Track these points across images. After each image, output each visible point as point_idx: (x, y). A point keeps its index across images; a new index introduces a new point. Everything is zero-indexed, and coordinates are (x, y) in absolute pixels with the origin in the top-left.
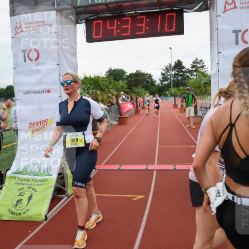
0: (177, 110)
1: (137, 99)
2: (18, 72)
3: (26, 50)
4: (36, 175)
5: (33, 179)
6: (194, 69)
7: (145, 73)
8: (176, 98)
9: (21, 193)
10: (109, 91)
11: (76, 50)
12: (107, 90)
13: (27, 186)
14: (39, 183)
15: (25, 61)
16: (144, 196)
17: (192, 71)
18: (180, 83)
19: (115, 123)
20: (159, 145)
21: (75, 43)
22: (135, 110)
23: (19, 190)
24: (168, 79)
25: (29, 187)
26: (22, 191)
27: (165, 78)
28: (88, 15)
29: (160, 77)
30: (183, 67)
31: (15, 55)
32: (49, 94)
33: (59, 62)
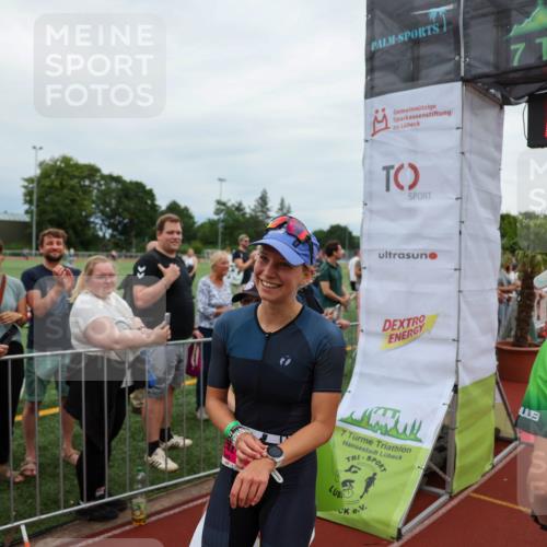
2: (371, 211)
3: (392, 167)
4: (386, 433)
5: (379, 442)
9: (352, 466)
11: (500, 165)
13: (366, 455)
14: (393, 453)
15: (388, 189)
21: (499, 147)
23: (348, 459)
25: (369, 458)
26: (355, 463)
31: (369, 177)
32: (434, 261)
33: (461, 193)
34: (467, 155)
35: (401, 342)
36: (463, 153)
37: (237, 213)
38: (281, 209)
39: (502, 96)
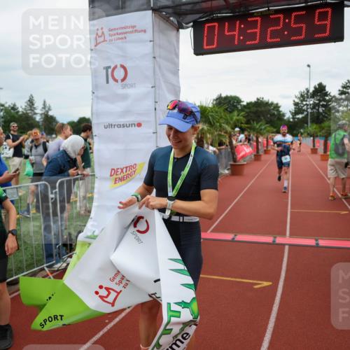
0: (318, 157)
1: (257, 138)
2: (97, 97)
3: (110, 67)
6: (343, 96)
7: (270, 102)
8: (316, 140)
10: (221, 126)
11: (178, 67)
12: (218, 124)
15: (108, 82)
16: (271, 283)
17: (342, 99)
18: (321, 117)
19: (227, 172)
20: (291, 208)
21: (177, 55)
22: (255, 155)
24: (304, 110)
27: (298, 109)
28: (198, 16)
29: (292, 108)
30: (326, 94)
31: (95, 74)
32: (140, 128)
33: (155, 83)
34: (158, 59)
35: (123, 182)
36: (154, 57)
37: (12, 111)
38: (44, 108)
39: (178, 22)
